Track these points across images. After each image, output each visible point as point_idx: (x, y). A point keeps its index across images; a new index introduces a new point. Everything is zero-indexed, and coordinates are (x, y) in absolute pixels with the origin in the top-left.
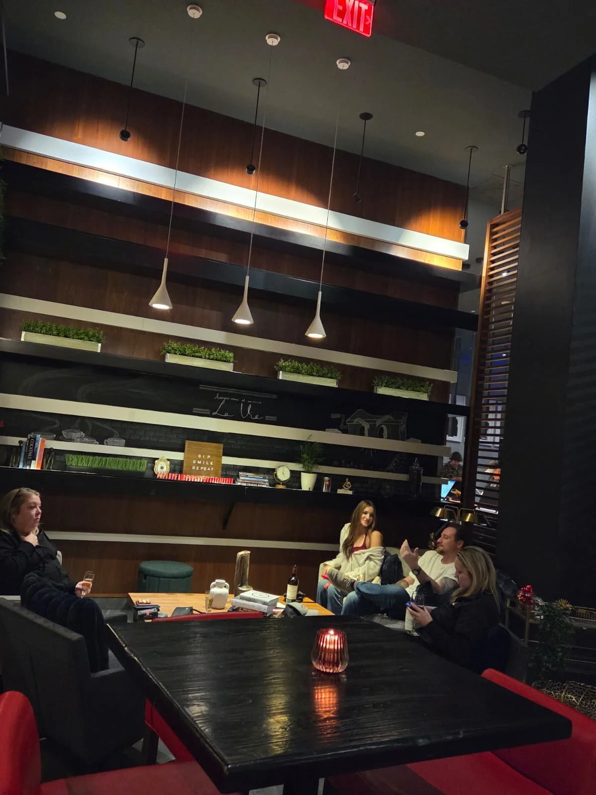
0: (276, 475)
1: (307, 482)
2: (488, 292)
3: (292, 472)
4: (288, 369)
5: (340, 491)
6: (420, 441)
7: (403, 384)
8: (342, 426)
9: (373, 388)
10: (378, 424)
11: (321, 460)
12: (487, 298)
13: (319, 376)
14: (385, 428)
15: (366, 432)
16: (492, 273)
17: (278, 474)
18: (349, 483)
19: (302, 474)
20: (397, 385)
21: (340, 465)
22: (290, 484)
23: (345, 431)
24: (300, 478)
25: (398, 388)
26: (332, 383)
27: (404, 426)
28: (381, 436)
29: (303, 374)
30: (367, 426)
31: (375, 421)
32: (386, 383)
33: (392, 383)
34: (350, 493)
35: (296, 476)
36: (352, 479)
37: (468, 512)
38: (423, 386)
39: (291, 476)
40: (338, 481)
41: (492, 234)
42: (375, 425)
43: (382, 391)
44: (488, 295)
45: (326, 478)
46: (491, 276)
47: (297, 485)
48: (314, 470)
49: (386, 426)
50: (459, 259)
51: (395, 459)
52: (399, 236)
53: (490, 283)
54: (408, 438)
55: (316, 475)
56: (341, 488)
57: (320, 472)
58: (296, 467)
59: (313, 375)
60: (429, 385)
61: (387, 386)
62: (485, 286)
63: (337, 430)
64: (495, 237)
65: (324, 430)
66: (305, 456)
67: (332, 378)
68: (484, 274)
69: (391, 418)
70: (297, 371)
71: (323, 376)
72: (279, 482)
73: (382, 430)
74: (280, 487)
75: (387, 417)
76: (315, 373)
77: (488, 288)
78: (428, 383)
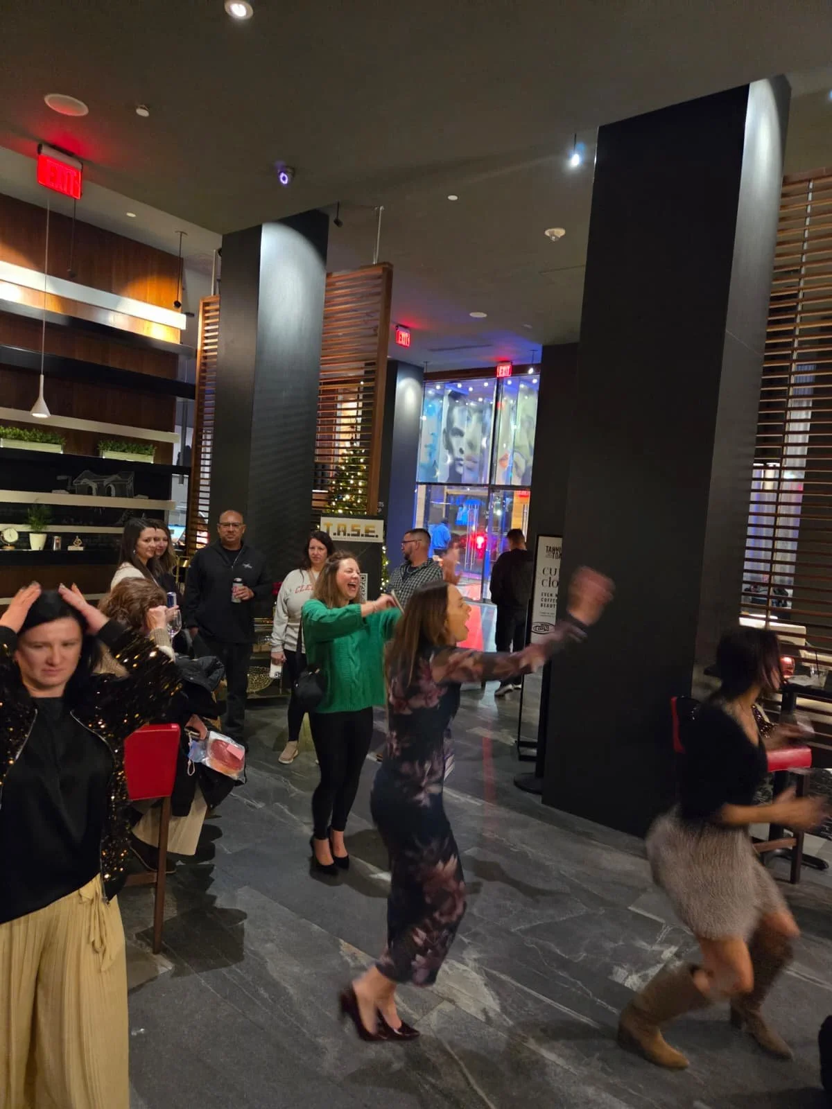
0: (3, 537)
1: (37, 542)
2: (204, 364)
3: (20, 533)
4: (9, 436)
5: (70, 548)
6: (147, 497)
7: (128, 448)
8: (69, 487)
9: (97, 453)
10: (105, 484)
11: (50, 521)
12: (203, 371)
13: (43, 442)
14: (111, 486)
15: (94, 491)
16: (206, 348)
17: (5, 537)
18: (79, 540)
19: (31, 535)
20: (123, 448)
21: (69, 524)
22: (18, 544)
23: (72, 492)
24: (28, 538)
25: (124, 451)
26: (57, 449)
27: (131, 484)
28: (109, 495)
29: (25, 440)
30: (94, 486)
31: (103, 481)
32: (111, 448)
33: (118, 447)
34: (81, 549)
35: (24, 537)
36: (82, 536)
37: (185, 559)
38: (147, 449)
39: (19, 537)
40: (68, 538)
41: (205, 312)
42: (103, 485)
43: (108, 455)
44: (203, 368)
45: (56, 537)
46: (206, 351)
47: (25, 544)
48: (43, 530)
49: (114, 485)
50: (178, 329)
51: (124, 515)
52: (117, 303)
53: (205, 358)
54: (135, 495)
55: (45, 535)
56: (72, 545)
57: (49, 531)
58: (24, 528)
59: (36, 441)
60: (153, 447)
61: (112, 449)
62: (201, 359)
63: (64, 491)
64: (207, 315)
65: (50, 492)
66: (33, 518)
67: (55, 443)
68: (199, 347)
69: (119, 478)
70: (19, 438)
71: (48, 442)
72: (6, 544)
73: (110, 488)
74: (9, 548)
75: (114, 477)
76: (38, 440)
77: (203, 361)
78: (152, 446)
